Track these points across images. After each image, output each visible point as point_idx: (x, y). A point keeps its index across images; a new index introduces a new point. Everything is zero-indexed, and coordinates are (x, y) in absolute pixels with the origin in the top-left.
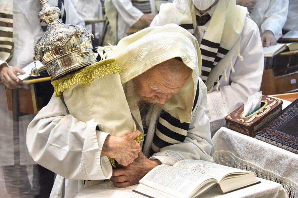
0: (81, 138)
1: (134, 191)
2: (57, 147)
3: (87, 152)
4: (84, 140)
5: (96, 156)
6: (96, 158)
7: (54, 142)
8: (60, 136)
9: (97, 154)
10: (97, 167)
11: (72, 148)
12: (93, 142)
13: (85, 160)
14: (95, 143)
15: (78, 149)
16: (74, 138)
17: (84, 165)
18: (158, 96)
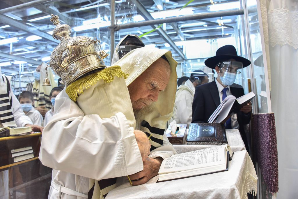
0: (115, 128)
2: (88, 141)
3: (126, 139)
4: (119, 129)
5: (132, 144)
6: (133, 146)
7: (84, 136)
8: (88, 131)
9: (133, 141)
10: (135, 155)
11: (106, 140)
12: (128, 130)
13: (125, 148)
14: (129, 131)
15: (111, 141)
16: (106, 130)
17: (123, 154)
18: (152, 95)
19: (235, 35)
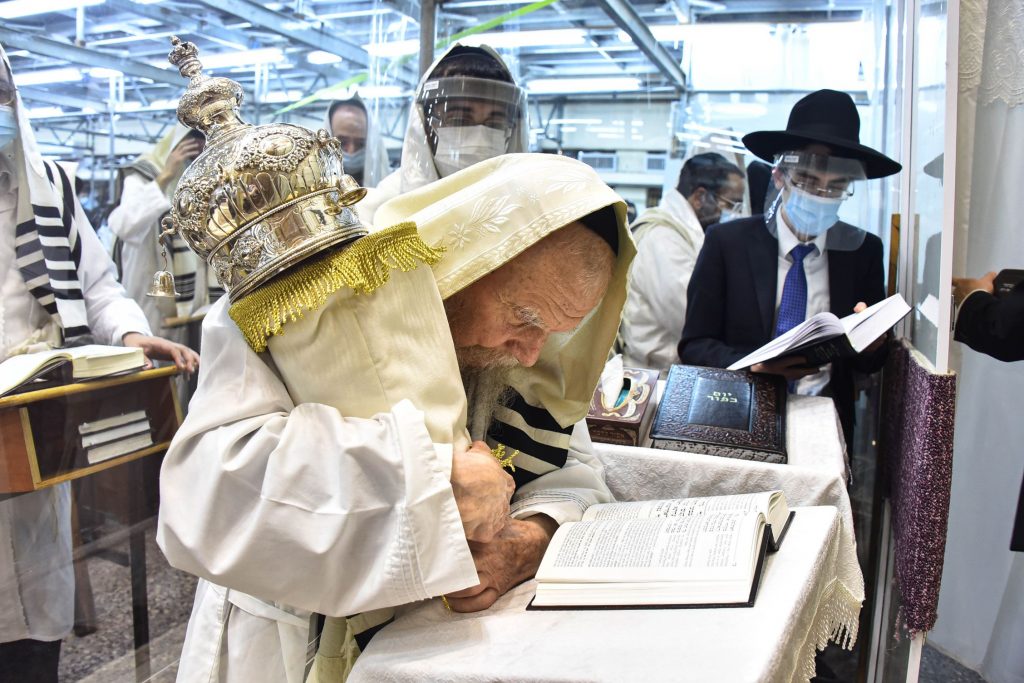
0: (387, 464)
1: (530, 608)
2: (300, 509)
3: (421, 503)
4: (400, 466)
5: (443, 514)
6: (446, 522)
7: (287, 494)
8: (303, 471)
9: (446, 507)
10: (451, 550)
11: (358, 503)
12: (429, 471)
13: (415, 532)
14: (435, 471)
15: (375, 505)
16: (357, 470)
17: (412, 551)
18: (519, 343)
19: (873, 15)
